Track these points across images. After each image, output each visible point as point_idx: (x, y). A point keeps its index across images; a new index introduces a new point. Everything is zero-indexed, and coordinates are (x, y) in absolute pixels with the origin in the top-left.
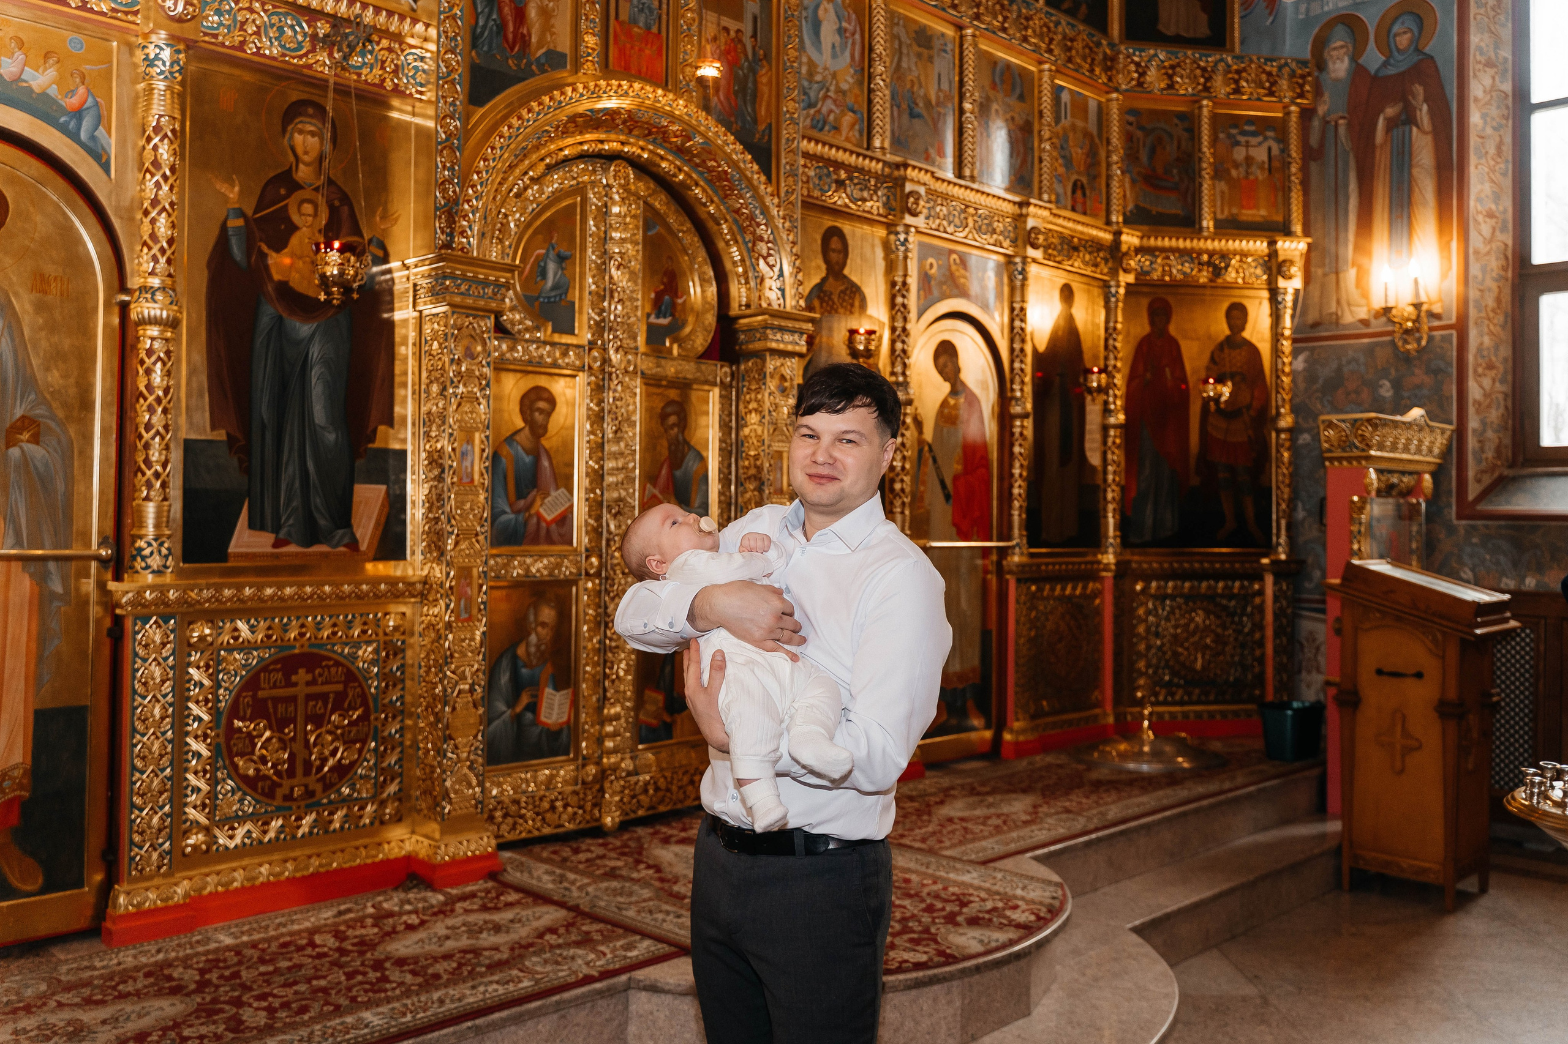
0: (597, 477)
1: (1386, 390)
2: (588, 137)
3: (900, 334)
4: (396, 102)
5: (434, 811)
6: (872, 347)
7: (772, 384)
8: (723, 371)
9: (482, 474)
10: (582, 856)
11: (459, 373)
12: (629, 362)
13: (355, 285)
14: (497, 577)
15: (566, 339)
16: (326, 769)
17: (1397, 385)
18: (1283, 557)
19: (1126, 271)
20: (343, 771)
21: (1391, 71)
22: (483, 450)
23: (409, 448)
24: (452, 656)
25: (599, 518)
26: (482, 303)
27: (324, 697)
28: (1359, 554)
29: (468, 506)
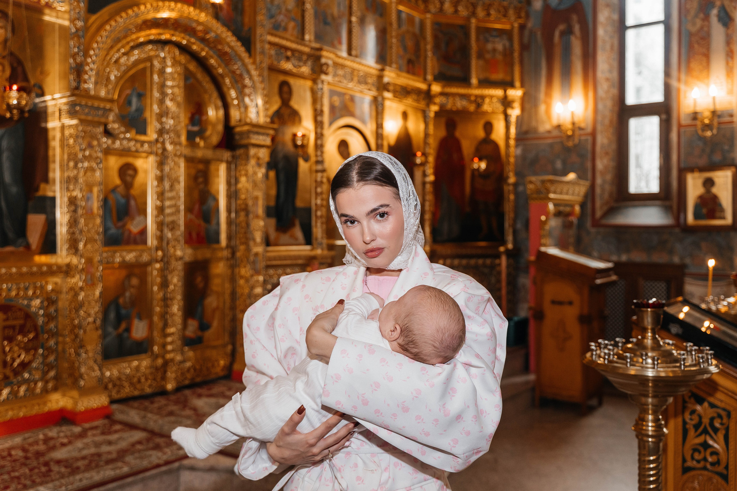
0: (160, 210)
1: (559, 165)
2: (154, 31)
3: (319, 136)
4: (47, 11)
5: (75, 385)
6: (305, 142)
7: (253, 162)
8: (227, 155)
9: (98, 209)
10: (156, 405)
11: (84, 156)
12: (177, 150)
13: (27, 109)
14: (108, 263)
15: (143, 138)
16: (16, 364)
17: (564, 163)
18: (510, 246)
19: (435, 104)
20: (24, 365)
21: (562, 7)
22: (98, 197)
23: (58, 195)
24: (84, 303)
25: (162, 231)
26: (96, 119)
27: (13, 327)
28: (545, 245)
29: (91, 226)
